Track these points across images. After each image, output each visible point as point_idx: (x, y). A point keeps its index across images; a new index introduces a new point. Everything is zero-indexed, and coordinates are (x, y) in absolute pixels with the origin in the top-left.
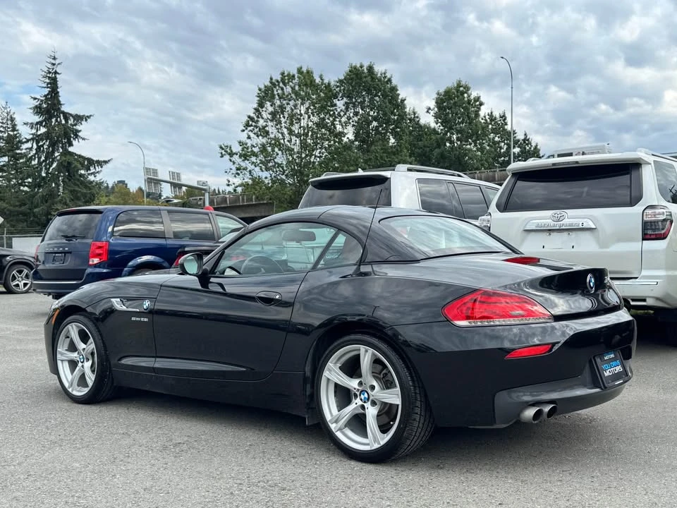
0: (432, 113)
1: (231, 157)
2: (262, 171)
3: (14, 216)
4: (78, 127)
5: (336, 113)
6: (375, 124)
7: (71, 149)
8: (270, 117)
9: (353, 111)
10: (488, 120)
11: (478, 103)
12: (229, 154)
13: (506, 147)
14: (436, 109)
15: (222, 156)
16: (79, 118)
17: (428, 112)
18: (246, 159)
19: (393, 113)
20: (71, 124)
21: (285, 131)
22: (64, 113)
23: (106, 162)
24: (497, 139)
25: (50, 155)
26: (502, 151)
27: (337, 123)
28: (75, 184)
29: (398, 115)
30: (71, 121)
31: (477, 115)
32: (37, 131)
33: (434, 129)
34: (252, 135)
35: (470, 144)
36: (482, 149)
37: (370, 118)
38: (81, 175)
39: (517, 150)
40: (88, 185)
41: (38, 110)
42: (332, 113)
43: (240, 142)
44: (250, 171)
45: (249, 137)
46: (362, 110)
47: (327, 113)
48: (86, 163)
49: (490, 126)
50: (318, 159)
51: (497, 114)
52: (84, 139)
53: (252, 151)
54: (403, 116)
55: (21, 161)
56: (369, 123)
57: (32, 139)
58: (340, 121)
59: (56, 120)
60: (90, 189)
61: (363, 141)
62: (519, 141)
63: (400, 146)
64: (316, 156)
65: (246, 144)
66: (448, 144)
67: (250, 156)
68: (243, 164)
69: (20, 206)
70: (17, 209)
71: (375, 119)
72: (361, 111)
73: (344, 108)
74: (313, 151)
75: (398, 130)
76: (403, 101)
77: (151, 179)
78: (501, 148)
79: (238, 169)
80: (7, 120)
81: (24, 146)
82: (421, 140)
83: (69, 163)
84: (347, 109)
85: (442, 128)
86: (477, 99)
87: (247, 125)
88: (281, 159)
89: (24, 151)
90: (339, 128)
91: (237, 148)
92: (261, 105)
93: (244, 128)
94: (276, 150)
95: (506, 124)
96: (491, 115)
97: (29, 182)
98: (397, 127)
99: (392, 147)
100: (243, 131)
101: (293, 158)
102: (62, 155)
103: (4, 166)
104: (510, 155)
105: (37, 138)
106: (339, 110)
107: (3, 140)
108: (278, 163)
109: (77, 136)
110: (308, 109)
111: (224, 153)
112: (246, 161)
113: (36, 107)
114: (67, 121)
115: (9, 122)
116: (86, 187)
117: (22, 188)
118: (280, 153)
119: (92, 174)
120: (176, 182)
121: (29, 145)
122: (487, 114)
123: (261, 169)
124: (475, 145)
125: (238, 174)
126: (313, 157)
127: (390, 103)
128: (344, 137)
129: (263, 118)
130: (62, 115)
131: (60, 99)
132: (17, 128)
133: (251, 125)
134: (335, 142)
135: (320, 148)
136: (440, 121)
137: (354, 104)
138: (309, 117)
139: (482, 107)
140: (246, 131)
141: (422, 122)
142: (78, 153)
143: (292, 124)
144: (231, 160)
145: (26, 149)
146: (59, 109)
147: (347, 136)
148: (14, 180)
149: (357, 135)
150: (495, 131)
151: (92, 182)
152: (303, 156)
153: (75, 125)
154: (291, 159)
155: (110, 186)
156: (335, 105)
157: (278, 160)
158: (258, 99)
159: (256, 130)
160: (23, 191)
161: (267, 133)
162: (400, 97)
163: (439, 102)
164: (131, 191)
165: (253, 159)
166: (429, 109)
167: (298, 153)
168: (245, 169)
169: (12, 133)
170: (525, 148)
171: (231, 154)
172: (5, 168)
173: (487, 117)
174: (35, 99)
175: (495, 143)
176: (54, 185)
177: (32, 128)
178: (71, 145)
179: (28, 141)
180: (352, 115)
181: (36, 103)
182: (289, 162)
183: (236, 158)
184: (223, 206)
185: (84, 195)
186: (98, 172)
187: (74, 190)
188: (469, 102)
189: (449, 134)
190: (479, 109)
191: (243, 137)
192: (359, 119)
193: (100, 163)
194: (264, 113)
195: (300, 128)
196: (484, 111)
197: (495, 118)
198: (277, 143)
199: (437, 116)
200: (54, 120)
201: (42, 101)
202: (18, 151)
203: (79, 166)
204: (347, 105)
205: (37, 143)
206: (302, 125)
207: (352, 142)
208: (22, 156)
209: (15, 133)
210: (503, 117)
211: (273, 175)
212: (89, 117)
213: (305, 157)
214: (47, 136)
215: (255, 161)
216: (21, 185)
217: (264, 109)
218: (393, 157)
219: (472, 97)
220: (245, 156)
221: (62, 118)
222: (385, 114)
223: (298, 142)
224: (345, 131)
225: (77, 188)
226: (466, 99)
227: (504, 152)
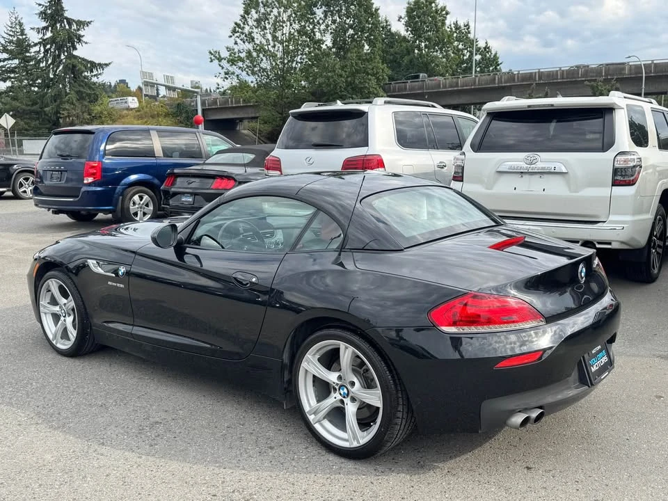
0: (403, 21)
1: (220, 61)
2: (249, 75)
3: (27, 114)
4: (81, 33)
5: (316, 21)
6: (351, 32)
7: (75, 53)
8: (255, 23)
9: (331, 19)
10: (454, 29)
11: (444, 12)
12: (218, 59)
13: (468, 54)
14: (406, 18)
15: (211, 61)
16: (81, 24)
17: (399, 20)
18: (233, 64)
19: (367, 21)
20: (74, 30)
21: (269, 37)
22: (67, 18)
23: (107, 65)
24: (460, 47)
25: (56, 58)
26: (465, 58)
27: (317, 30)
28: (80, 85)
29: (373, 24)
30: (74, 27)
31: (444, 24)
32: (44, 35)
33: (404, 37)
34: (239, 41)
35: (437, 51)
36: (447, 56)
37: (347, 26)
38: (86, 77)
39: (478, 57)
40: (92, 86)
41: (43, 15)
42: (311, 20)
43: (227, 48)
44: (238, 76)
45: (236, 43)
46: (340, 18)
47: (307, 21)
48: (89, 65)
49: (455, 35)
50: (299, 65)
51: (461, 23)
52: (86, 43)
53: (239, 56)
54: (376, 24)
55: (31, 63)
56: (345, 31)
57: (40, 43)
58: (319, 29)
59: (61, 25)
60: (94, 90)
61: (340, 48)
62: (480, 48)
63: (374, 54)
64: (297, 62)
65: (234, 50)
66: (416, 51)
67: (237, 61)
68: (232, 69)
69: (32, 105)
70: (29, 108)
71: (351, 27)
72: (338, 20)
73: (322, 16)
74: (295, 57)
75: (372, 37)
76: (377, 10)
77: (147, 82)
78: (464, 55)
79: (226, 74)
80: (16, 24)
81: (33, 50)
82: (392, 48)
83: (74, 66)
84: (325, 17)
85: (411, 36)
86: (444, 9)
87: (234, 31)
88: (265, 64)
89: (33, 54)
90: (318, 36)
91: (225, 54)
92: (247, 12)
93: (231, 34)
94: (261, 55)
95: (469, 33)
96: (456, 24)
97: (39, 83)
98: (371, 35)
99: (366, 54)
100: (231, 37)
101: (276, 64)
102: (67, 58)
103: (15, 68)
104: (472, 62)
105: (44, 42)
106: (318, 18)
107: (13, 43)
108: (262, 68)
109: (80, 41)
110: (289, 16)
111: (213, 58)
112: (234, 66)
113: (41, 12)
114: (70, 28)
115: (18, 27)
116: (90, 88)
117: (33, 88)
118: (264, 58)
119: (95, 75)
120: (171, 85)
121: (37, 49)
122: (452, 23)
123: (247, 74)
124: (441, 53)
125: (227, 79)
126: (295, 63)
127: (365, 11)
128: (323, 44)
129: (248, 25)
130: (65, 20)
131: (63, 5)
132: (26, 32)
133: (238, 32)
134: (315, 49)
135: (301, 54)
136: (410, 29)
137: (332, 12)
138: (291, 25)
139: (448, 16)
140: (233, 37)
141: (394, 30)
142: (82, 56)
143: (275, 30)
144: (220, 65)
145: (35, 52)
146: (62, 15)
147: (325, 43)
148: (26, 81)
149: (334, 43)
150: (459, 40)
151: (95, 84)
152: (286, 61)
153: (78, 30)
154: (274, 64)
155: (113, 84)
156: (315, 14)
157: (263, 65)
158: (244, 6)
159: (243, 36)
160: (34, 91)
161: (253, 39)
162: (374, 6)
163: (410, 11)
164: (132, 90)
165: (240, 64)
166: (401, 17)
167: (281, 58)
168: (233, 73)
169: (20, 37)
170: (486, 56)
171: (220, 59)
172: (17, 70)
173: (453, 26)
174: (40, 5)
175: (459, 50)
176: (61, 86)
177: (38, 33)
178: (75, 48)
179: (35, 45)
180: (330, 23)
181: (41, 9)
182: (273, 68)
183: (224, 63)
184: (214, 107)
185: (89, 95)
186: (100, 74)
187: (79, 91)
188: (437, 11)
189: (417, 42)
190: (446, 18)
191: (230, 43)
192: (337, 27)
193: (102, 66)
194: (249, 20)
195: (283, 35)
196: (450, 21)
197: (460, 27)
198: (261, 49)
199: (407, 25)
200: (58, 25)
201: (46, 7)
202: (28, 54)
203: (83, 69)
204: (325, 13)
205: (45, 47)
206: (284, 32)
207: (330, 49)
208: (31, 59)
209: (24, 37)
210: (467, 26)
211: (259, 79)
212: (90, 23)
213: (287, 63)
214: (53, 40)
215: (242, 66)
216: (31, 85)
217: (250, 16)
218: (367, 63)
219: (439, 7)
220: (232, 62)
221: (66, 23)
222: (360, 22)
223: (281, 48)
224: (324, 38)
225: (82, 89)
226: (434, 9)
227: (466, 59)
